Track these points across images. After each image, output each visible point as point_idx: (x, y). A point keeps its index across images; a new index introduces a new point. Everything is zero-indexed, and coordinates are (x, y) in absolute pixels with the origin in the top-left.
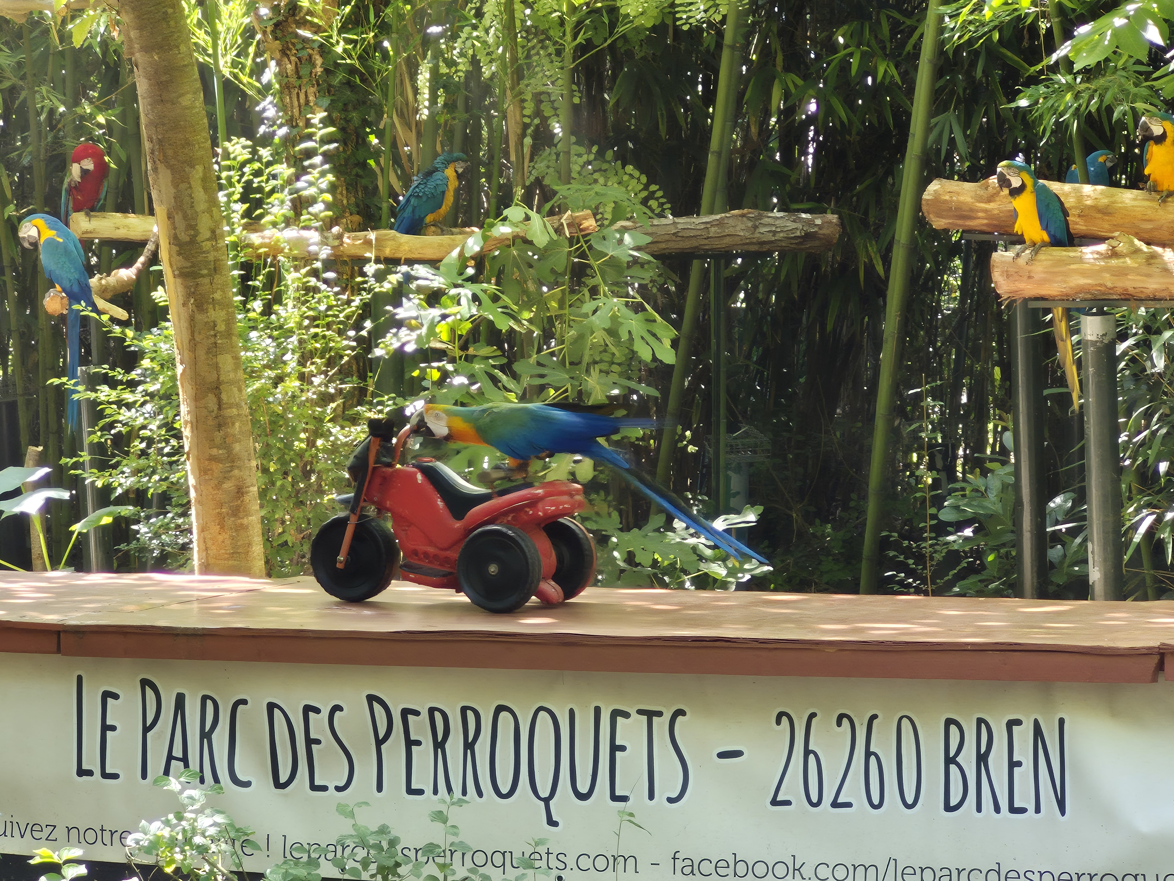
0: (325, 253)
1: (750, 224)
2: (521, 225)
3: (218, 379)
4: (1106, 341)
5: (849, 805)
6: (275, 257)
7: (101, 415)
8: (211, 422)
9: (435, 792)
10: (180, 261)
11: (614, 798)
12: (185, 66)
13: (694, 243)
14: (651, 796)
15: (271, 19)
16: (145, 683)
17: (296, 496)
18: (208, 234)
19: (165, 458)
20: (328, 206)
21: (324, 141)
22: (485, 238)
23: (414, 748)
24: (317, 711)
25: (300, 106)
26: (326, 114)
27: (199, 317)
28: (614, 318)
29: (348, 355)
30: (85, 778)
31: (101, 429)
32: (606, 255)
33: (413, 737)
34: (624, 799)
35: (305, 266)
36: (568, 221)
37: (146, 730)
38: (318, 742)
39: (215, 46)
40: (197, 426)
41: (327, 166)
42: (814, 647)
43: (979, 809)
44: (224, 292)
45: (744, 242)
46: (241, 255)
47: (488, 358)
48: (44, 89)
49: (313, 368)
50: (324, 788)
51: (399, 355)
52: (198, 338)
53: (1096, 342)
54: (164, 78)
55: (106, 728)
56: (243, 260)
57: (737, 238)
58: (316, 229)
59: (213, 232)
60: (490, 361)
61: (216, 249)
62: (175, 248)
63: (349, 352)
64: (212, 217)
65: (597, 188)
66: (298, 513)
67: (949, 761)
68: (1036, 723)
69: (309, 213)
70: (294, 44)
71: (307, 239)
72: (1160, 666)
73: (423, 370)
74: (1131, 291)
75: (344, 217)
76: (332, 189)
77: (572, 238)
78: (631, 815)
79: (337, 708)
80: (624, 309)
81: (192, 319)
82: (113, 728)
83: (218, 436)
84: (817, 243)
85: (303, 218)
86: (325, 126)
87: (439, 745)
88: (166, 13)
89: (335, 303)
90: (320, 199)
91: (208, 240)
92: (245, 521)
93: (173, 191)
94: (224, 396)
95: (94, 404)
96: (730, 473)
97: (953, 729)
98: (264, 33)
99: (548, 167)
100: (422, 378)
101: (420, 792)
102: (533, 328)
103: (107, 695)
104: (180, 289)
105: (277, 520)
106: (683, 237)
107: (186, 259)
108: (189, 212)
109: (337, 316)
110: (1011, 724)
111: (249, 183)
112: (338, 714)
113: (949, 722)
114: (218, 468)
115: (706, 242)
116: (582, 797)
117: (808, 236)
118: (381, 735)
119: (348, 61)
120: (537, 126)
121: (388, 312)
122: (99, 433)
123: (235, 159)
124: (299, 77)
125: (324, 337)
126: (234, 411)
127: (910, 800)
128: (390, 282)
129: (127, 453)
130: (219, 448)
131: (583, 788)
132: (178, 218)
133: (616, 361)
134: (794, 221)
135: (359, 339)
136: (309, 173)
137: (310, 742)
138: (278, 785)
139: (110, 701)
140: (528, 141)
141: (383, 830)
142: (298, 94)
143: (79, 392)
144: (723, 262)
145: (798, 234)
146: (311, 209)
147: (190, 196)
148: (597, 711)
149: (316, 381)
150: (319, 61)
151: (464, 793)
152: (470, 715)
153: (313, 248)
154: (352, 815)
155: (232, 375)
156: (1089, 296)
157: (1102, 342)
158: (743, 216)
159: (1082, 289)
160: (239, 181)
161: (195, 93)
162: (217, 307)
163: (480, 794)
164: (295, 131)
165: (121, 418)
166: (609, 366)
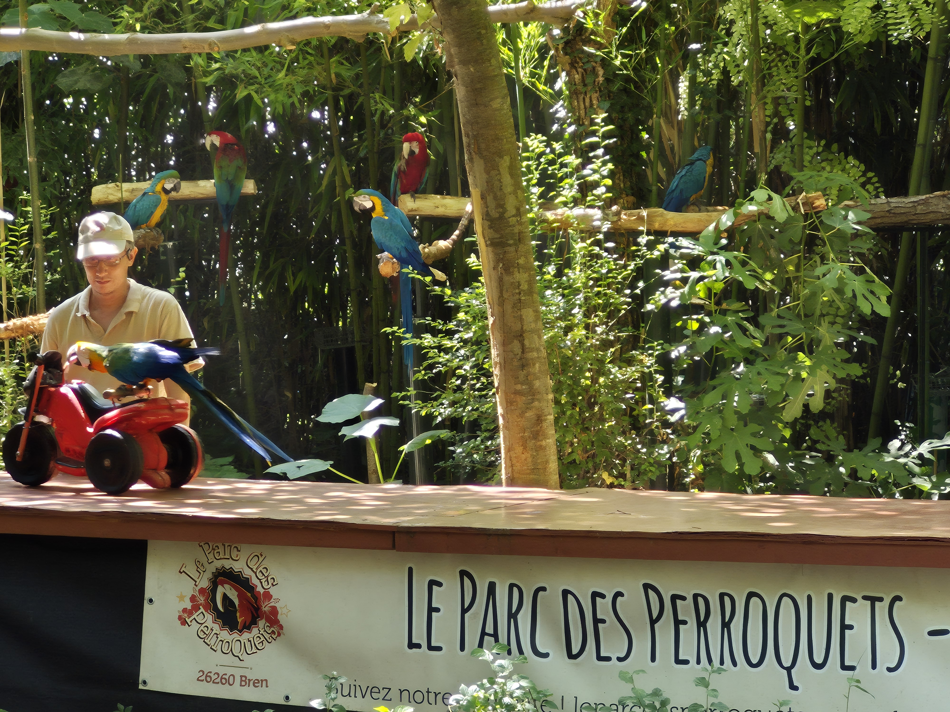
0: (606, 227)
2: (765, 204)
3: (522, 328)
6: (565, 230)
7: (425, 357)
8: (516, 363)
9: (698, 662)
10: (490, 233)
11: (844, 667)
12: (496, 76)
13: (904, 218)
14: (874, 666)
15: (562, 38)
16: (463, 574)
17: (583, 423)
18: (514, 212)
19: (476, 393)
20: (609, 189)
21: (606, 136)
22: (736, 215)
23: (681, 627)
24: (603, 596)
25: (585, 108)
26: (606, 115)
27: (506, 278)
28: (840, 279)
29: (624, 309)
30: (414, 650)
31: (425, 369)
32: (835, 228)
33: (680, 618)
34: (852, 668)
35: (590, 238)
36: (803, 201)
37: (464, 611)
38: (603, 621)
39: (517, 60)
40: (504, 366)
41: (607, 157)
44: (526, 258)
45: (945, 217)
46: (539, 228)
47: (738, 312)
48: (377, 96)
49: (596, 319)
50: (608, 659)
51: (666, 308)
52: (505, 295)
54: (478, 86)
55: (432, 610)
56: (540, 232)
57: (938, 214)
58: (599, 208)
59: (518, 209)
60: (740, 314)
61: (520, 223)
62: (487, 223)
63: (625, 306)
64: (517, 197)
65: (825, 174)
66: (584, 437)
69: (593, 195)
70: (581, 59)
71: (592, 216)
73: (685, 322)
75: (622, 198)
76: (612, 175)
77: (806, 214)
78: (858, 681)
79: (619, 594)
80: (849, 273)
81: (500, 281)
82: (437, 610)
83: (522, 374)
85: (588, 199)
86: (606, 125)
87: (702, 624)
88: (480, 33)
89: (614, 267)
90: (602, 184)
91: (513, 216)
92: (544, 443)
93: (485, 176)
94: (526, 342)
95: (420, 348)
96: (933, 405)
98: (557, 50)
99: (785, 157)
100: (684, 327)
101: (686, 662)
102: (775, 288)
103: (432, 583)
104: (491, 256)
105: (567, 443)
106: (894, 213)
107: (496, 231)
108: (499, 194)
109: (616, 278)
111: (545, 170)
112: (619, 599)
114: (521, 400)
115: (914, 217)
116: (818, 666)
118: (655, 616)
119: (625, 72)
120: (776, 124)
121: (658, 274)
122: (423, 372)
123: (533, 151)
124: (585, 85)
125: (606, 294)
126: (535, 354)
128: (659, 251)
129: (445, 388)
130: (522, 384)
131: (819, 660)
132: (490, 198)
133: (839, 314)
135: (633, 296)
136: (594, 162)
137: (597, 621)
138: (571, 656)
139: (435, 588)
140: (769, 136)
141: (656, 693)
142: (584, 99)
143: (407, 339)
144: (927, 234)
146: (595, 192)
147: (500, 180)
148: (830, 597)
149: (599, 330)
150: (601, 72)
151: (722, 663)
152: (727, 600)
153: (597, 223)
154: (631, 680)
155: (533, 325)
158: (944, 196)
160: (536, 169)
161: (503, 98)
162: (521, 270)
163: (735, 664)
164: (581, 129)
165: (441, 360)
166: (835, 318)
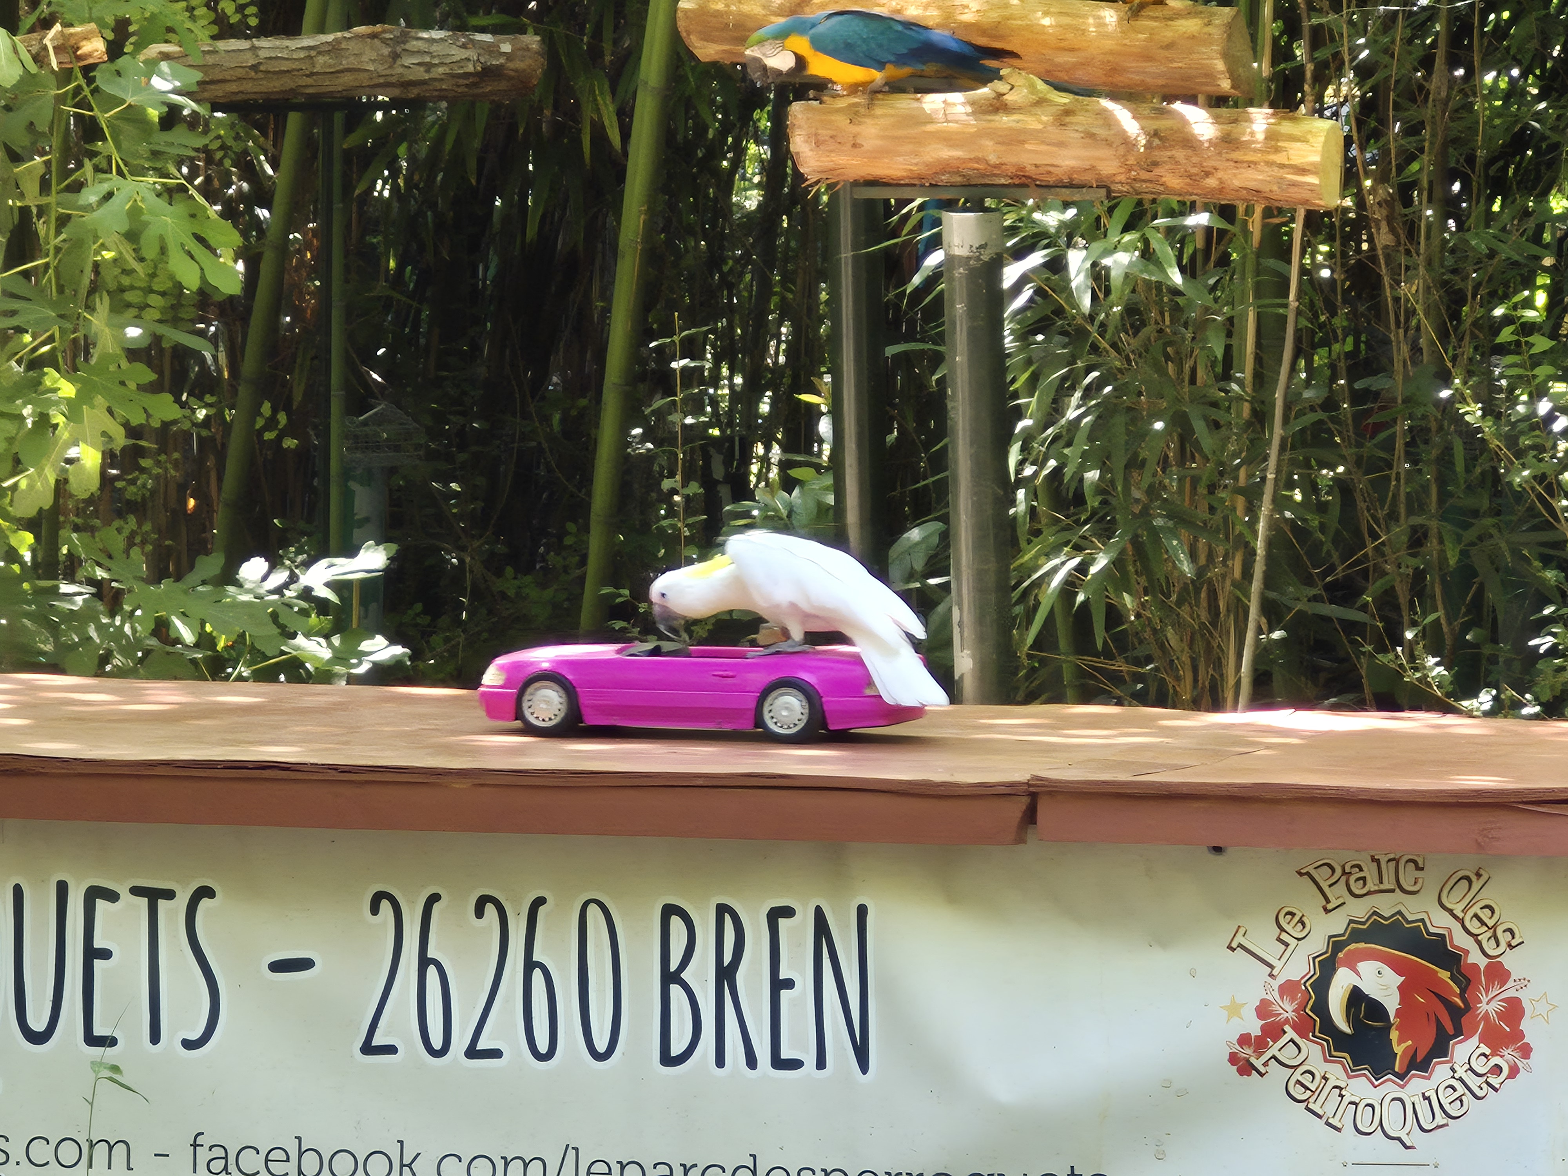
1: (386, 51)
4: (985, 258)
5: (496, 1054)
11: (91, 1040)
13: (287, 83)
14: (155, 1038)
28: (135, 212)
32: (124, 101)
34: (107, 1041)
36: (56, 43)
42: (433, 779)
43: (720, 1062)
45: (376, 81)
53: (969, 258)
57: (362, 76)
67: (670, 978)
68: (819, 914)
72: (1030, 816)
74: (1030, 170)
77: (62, 71)
78: (115, 1069)
80: (154, 199)
84: (503, 85)
96: (350, 484)
97: (676, 922)
106: (268, 72)
110: (776, 914)
113: (669, 911)
115: (309, 81)
116: (37, 1038)
117: (488, 73)
127: (601, 1046)
131: (38, 1022)
133: (155, 288)
134: (464, 46)
145: (470, 68)
148: (62, 889)
156: (958, 179)
157: (978, 259)
158: (374, 36)
159: (945, 167)
166: (145, 297)
